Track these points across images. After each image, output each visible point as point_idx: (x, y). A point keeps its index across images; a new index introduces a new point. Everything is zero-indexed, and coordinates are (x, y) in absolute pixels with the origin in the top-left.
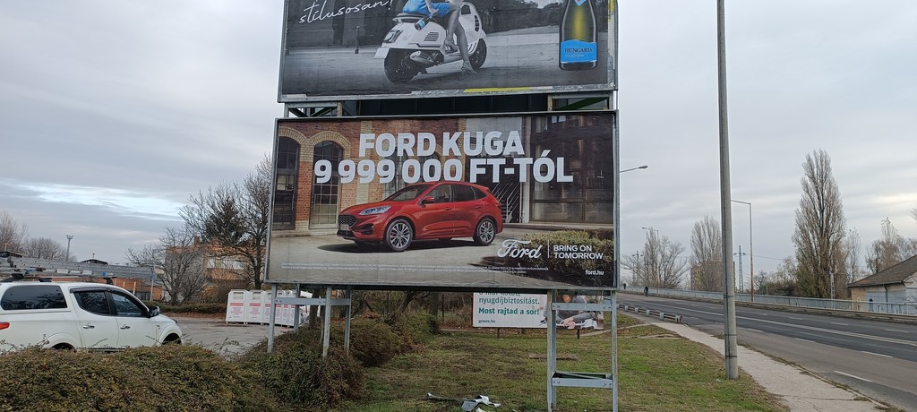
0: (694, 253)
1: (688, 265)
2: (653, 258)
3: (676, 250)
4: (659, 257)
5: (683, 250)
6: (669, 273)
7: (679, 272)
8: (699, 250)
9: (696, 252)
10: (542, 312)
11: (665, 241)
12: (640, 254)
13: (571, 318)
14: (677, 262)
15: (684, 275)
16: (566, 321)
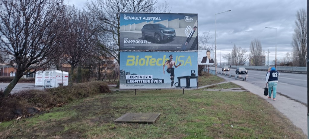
3: (244, 52)
6: (241, 60)
7: (245, 60)
8: (253, 51)
14: (244, 56)
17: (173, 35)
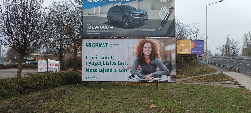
0: (244, 44)
1: (242, 48)
2: (229, 46)
3: (237, 43)
4: (231, 46)
5: (240, 43)
6: (234, 51)
7: (238, 51)
8: (246, 43)
9: (245, 44)
10: (129, 71)
11: (233, 40)
12: (224, 45)
13: (151, 75)
14: (237, 47)
15: (240, 52)
16: (147, 76)
17: (144, 18)
